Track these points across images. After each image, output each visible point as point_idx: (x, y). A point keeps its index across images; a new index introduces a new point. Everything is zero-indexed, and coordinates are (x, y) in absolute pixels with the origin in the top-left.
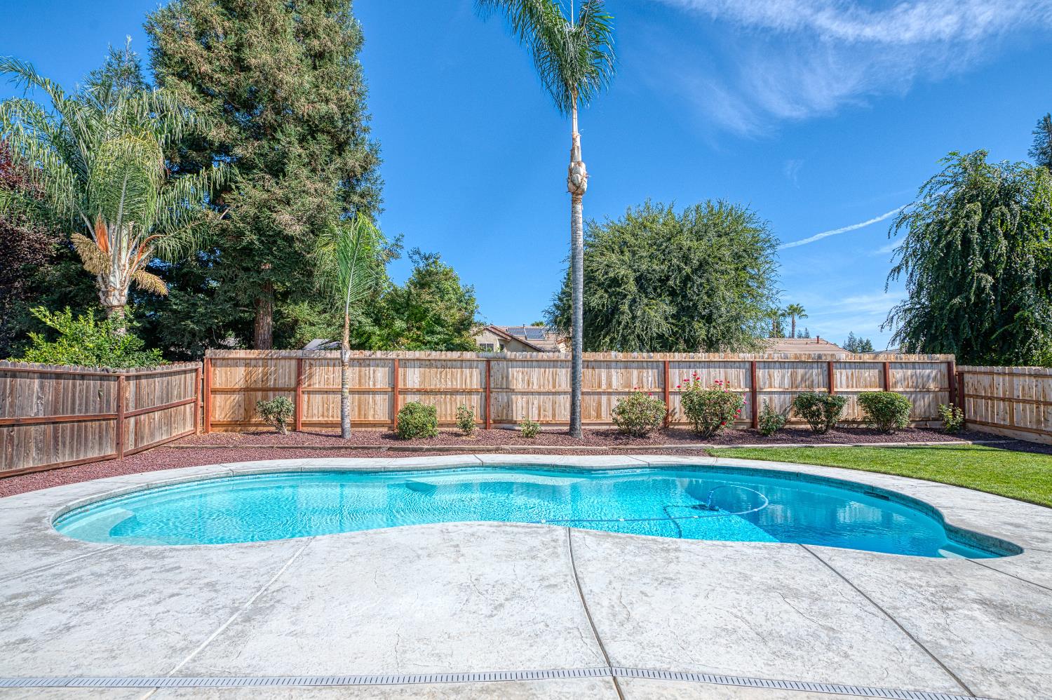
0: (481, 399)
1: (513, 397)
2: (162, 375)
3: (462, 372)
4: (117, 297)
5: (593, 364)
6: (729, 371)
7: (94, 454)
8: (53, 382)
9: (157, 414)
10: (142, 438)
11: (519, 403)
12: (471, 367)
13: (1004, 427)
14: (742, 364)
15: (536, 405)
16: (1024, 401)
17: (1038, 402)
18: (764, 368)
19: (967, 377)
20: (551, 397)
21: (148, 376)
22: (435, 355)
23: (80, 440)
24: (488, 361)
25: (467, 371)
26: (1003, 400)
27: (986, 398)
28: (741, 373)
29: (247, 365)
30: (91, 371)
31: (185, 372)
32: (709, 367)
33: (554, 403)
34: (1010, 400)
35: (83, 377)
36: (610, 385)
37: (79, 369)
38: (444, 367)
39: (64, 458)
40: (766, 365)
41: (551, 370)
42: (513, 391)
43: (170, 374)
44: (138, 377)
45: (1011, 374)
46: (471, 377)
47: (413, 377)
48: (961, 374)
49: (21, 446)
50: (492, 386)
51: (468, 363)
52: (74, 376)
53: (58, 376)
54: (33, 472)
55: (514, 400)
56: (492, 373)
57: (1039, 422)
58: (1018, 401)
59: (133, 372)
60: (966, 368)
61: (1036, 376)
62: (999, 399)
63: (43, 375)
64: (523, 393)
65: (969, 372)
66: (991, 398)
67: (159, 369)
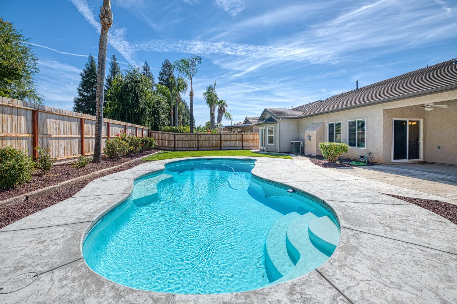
0: (28, 143)
1: (50, 141)
3: (12, 118)
11: (53, 144)
12: (20, 115)
13: (161, 146)
14: (123, 126)
15: (63, 147)
16: (166, 140)
17: (169, 140)
19: (152, 134)
20: (70, 140)
25: (16, 117)
26: (161, 140)
27: (157, 139)
33: (72, 144)
34: (163, 140)
40: (127, 127)
41: (70, 122)
42: (50, 137)
45: (163, 133)
46: (20, 124)
48: (151, 133)
55: (51, 144)
57: (169, 145)
58: (164, 140)
60: (152, 131)
61: (168, 134)
62: (160, 139)
64: (56, 138)
65: (153, 132)
66: (158, 139)
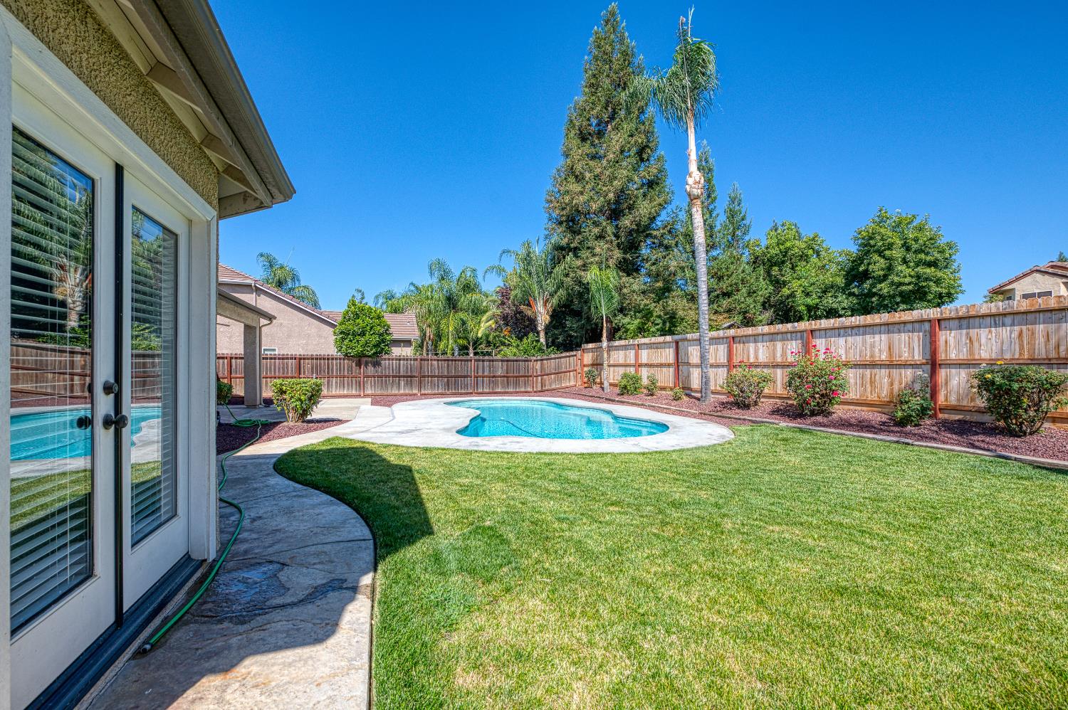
0: (674, 370)
1: (691, 369)
2: (555, 358)
3: (665, 351)
4: (540, 328)
5: (744, 338)
6: (896, 336)
7: (523, 390)
8: (506, 363)
9: (552, 376)
10: (545, 386)
11: (694, 374)
12: (669, 347)
14: (917, 325)
18: (960, 328)
21: (547, 359)
22: (654, 340)
23: (517, 384)
24: (677, 343)
28: (916, 339)
29: (592, 352)
30: (520, 358)
31: (569, 357)
32: (864, 334)
33: (716, 375)
35: (517, 361)
36: (756, 357)
37: (515, 358)
38: (657, 348)
39: (511, 390)
40: (964, 322)
41: (714, 346)
43: (560, 358)
44: (542, 360)
46: (669, 354)
47: (645, 356)
49: (496, 384)
50: (680, 361)
51: (668, 344)
52: (513, 361)
53: (507, 361)
54: (500, 393)
55: (691, 372)
56: (680, 352)
59: (539, 358)
63: (502, 361)
64: (696, 367)
67: (553, 356)
